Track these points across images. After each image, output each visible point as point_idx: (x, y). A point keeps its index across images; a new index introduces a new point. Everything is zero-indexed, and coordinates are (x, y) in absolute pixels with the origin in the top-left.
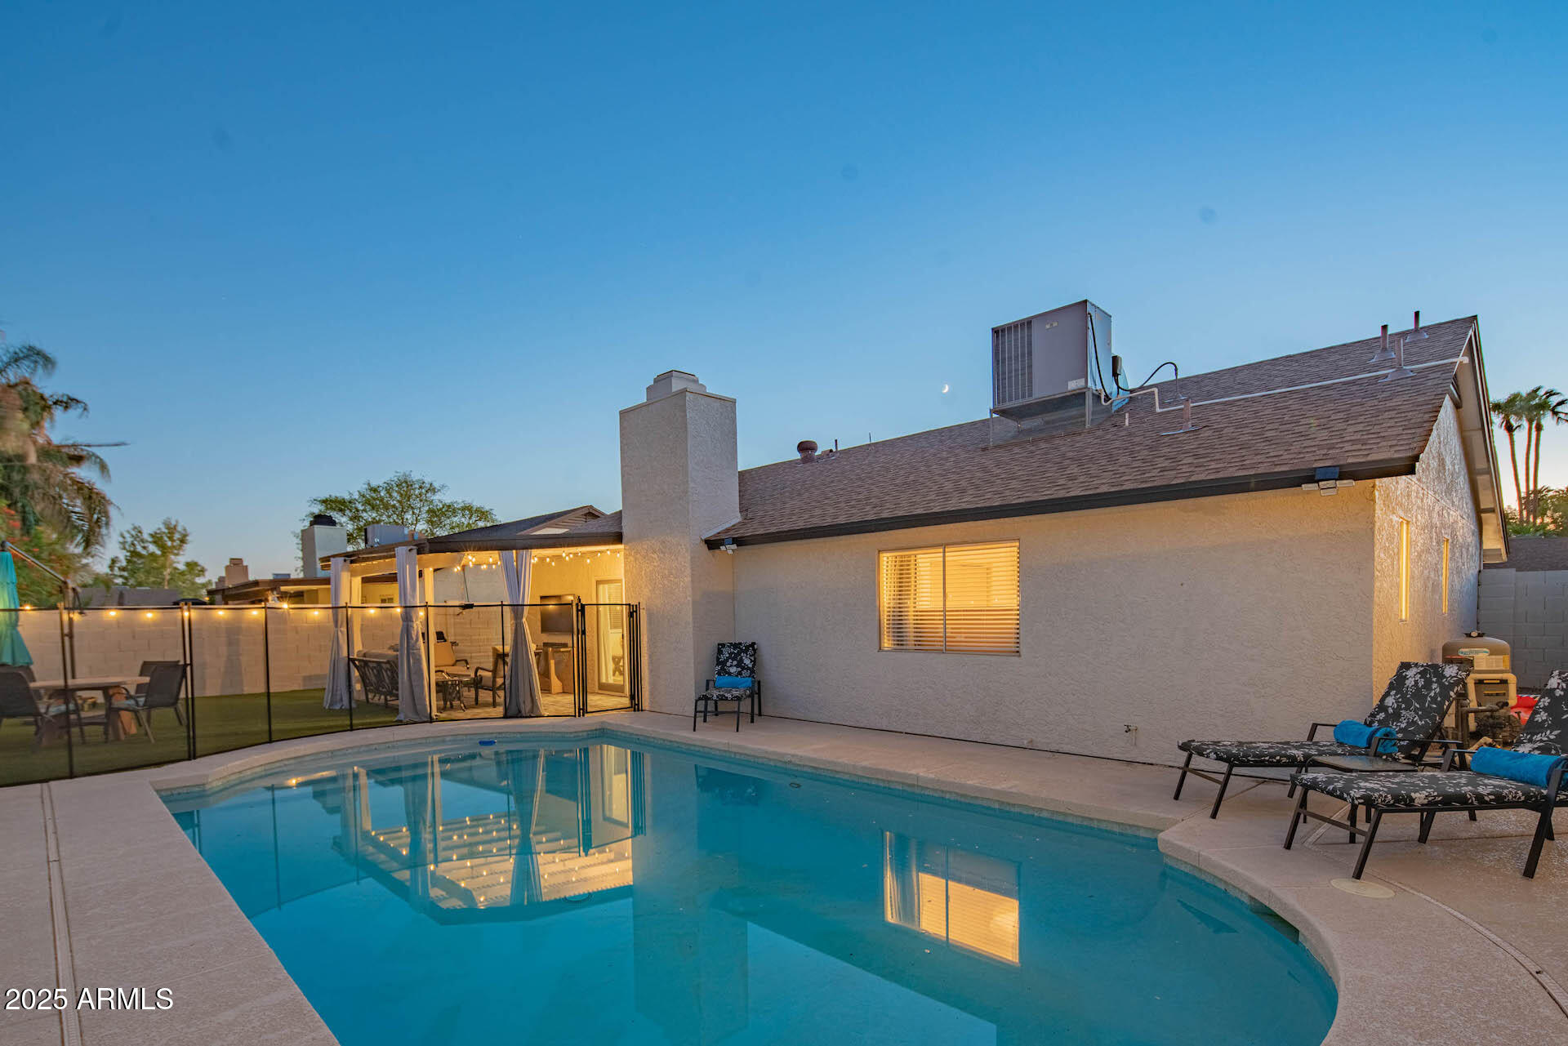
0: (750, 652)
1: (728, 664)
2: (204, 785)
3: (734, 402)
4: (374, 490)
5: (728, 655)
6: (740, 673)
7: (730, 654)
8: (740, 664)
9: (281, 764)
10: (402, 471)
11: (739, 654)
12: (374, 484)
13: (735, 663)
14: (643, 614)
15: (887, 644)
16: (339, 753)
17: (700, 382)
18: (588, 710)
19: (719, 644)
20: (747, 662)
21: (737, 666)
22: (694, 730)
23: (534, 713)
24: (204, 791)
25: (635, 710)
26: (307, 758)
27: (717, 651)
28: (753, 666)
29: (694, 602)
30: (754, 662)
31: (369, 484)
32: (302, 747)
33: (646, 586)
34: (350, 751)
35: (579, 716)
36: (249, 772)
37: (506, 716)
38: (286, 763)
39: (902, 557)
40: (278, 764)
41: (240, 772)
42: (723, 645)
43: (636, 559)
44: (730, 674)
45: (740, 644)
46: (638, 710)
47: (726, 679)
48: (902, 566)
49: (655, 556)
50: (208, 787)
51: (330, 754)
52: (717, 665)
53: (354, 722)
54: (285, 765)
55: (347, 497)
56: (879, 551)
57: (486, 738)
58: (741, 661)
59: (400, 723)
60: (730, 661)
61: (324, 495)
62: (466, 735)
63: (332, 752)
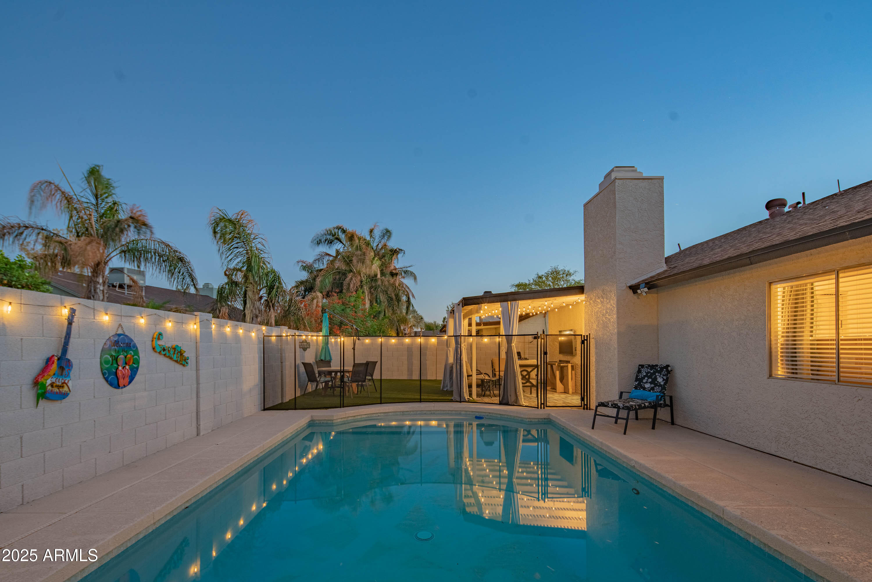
0: (664, 372)
1: (644, 381)
2: (333, 420)
3: (661, 179)
4: (540, 277)
5: (645, 374)
6: (653, 389)
7: (647, 373)
8: (654, 382)
9: (377, 415)
10: (554, 265)
11: (654, 373)
12: (540, 274)
13: (650, 380)
14: (593, 342)
15: (780, 371)
16: (406, 413)
17: (638, 171)
18: (548, 404)
19: (640, 365)
20: (660, 380)
21: (651, 383)
22: (593, 428)
23: (516, 403)
24: (333, 423)
25: (584, 409)
26: (390, 414)
27: (637, 369)
28: (665, 384)
29: (619, 334)
30: (666, 381)
31: (538, 275)
32: (387, 408)
33: (595, 322)
34: (412, 413)
35: (541, 408)
36: (359, 417)
37: (501, 403)
38: (379, 415)
39: (797, 286)
40: (375, 415)
41: (354, 416)
42: (642, 366)
43: (590, 304)
44: (644, 389)
45: (657, 365)
46: (587, 409)
47: (640, 392)
48: (797, 295)
49: (599, 301)
50: (334, 421)
51: (402, 413)
52: (636, 381)
53: (422, 397)
54: (379, 416)
55: (527, 282)
56: (770, 283)
57: (478, 415)
58: (656, 379)
59: (451, 401)
60: (646, 378)
61: (517, 283)
62: (472, 412)
63: (403, 412)
